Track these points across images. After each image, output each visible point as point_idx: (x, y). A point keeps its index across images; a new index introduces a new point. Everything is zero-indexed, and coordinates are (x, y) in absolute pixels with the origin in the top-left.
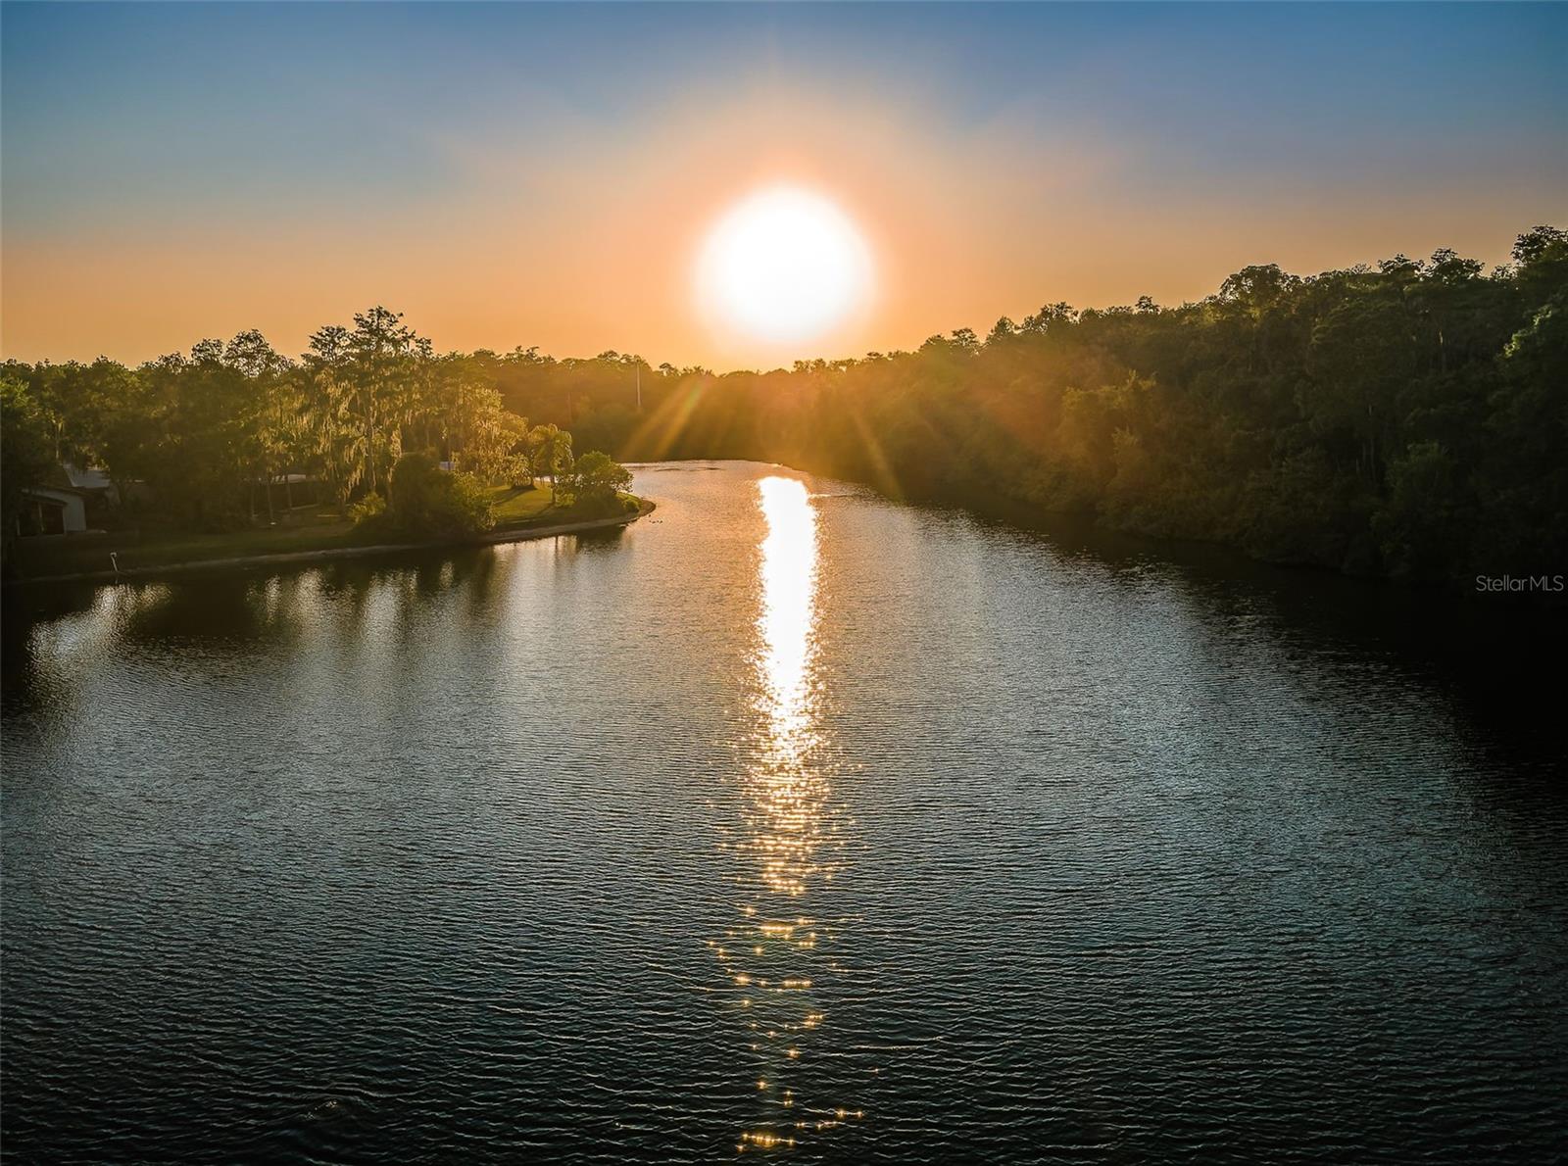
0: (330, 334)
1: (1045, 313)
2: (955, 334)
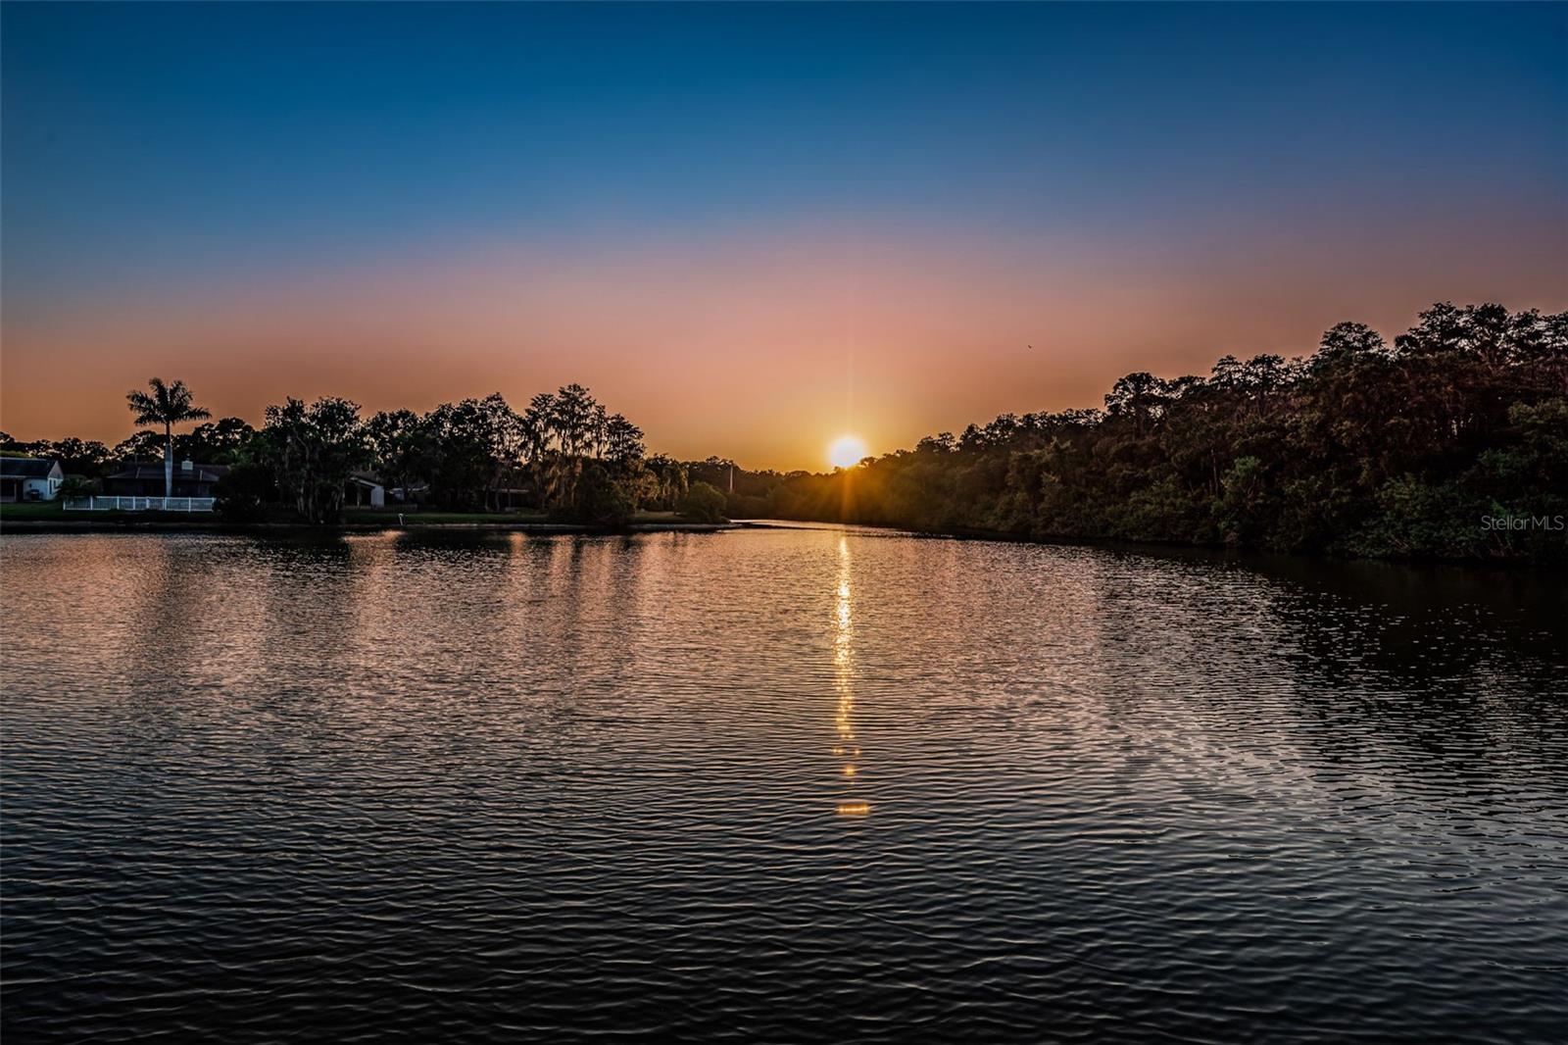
0: (544, 398)
1: (1000, 421)
2: (941, 436)
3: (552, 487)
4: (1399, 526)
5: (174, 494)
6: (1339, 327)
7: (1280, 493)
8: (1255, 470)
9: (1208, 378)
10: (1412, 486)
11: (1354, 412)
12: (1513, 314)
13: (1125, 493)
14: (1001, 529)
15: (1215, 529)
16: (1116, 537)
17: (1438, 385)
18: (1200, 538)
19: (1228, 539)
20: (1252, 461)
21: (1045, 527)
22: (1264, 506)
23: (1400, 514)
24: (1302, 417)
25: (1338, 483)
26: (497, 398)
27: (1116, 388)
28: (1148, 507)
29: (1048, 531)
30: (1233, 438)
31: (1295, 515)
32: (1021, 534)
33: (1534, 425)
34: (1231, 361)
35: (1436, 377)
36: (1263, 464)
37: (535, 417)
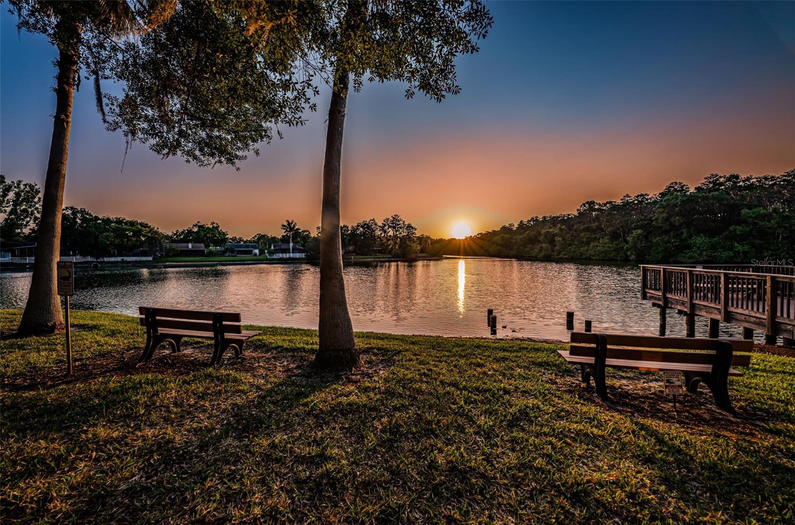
0: (387, 220)
1: (532, 219)
2: (509, 225)
3: (390, 247)
4: (699, 252)
5: (293, 253)
6: (672, 184)
7: (651, 242)
8: (640, 234)
9: (619, 202)
10: (703, 238)
11: (680, 214)
12: (743, 176)
13: (588, 243)
14: (538, 256)
15: (627, 255)
16: (586, 259)
17: (713, 204)
18: (620, 257)
19: (631, 258)
20: (640, 231)
21: (557, 255)
22: (645, 246)
23: (699, 248)
24: (658, 216)
25: (674, 238)
26: (373, 220)
27: (581, 207)
28: (599, 248)
29: (559, 257)
30: (631, 223)
31: (658, 249)
32: (548, 259)
33: (751, 217)
34: (628, 196)
35: (711, 201)
36: (644, 232)
37: (385, 225)
